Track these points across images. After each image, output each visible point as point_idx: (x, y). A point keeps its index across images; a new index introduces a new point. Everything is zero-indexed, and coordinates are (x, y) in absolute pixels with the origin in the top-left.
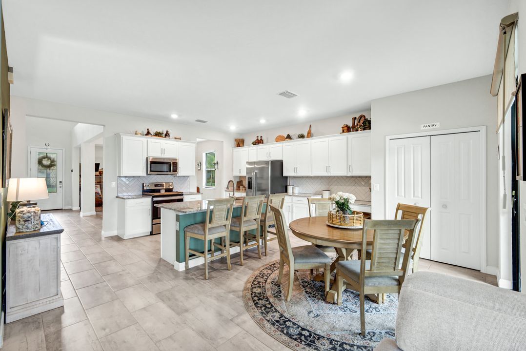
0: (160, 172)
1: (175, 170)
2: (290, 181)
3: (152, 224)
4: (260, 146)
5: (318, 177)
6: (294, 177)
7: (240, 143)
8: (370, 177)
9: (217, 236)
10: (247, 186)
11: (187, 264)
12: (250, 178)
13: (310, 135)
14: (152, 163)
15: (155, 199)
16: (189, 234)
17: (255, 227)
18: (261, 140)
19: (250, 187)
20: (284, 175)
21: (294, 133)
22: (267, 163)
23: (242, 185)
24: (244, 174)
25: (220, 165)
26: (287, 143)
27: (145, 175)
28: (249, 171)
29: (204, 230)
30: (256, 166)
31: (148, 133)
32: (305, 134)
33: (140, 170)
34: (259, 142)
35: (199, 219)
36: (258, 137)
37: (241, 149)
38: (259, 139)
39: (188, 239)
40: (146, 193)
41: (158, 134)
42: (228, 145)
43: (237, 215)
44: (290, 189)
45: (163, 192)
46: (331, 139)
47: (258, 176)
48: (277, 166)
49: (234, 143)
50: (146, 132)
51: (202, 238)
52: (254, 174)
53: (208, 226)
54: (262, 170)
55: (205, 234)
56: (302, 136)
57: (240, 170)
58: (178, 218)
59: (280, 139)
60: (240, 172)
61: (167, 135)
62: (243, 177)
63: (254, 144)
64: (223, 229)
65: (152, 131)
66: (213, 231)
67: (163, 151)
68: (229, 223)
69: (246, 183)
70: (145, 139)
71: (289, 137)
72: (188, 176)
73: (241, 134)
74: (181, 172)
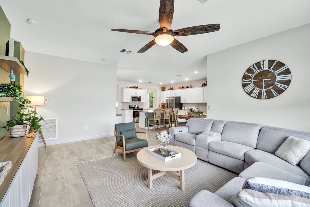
0: (135, 101)
1: (140, 100)
2: (183, 105)
3: (133, 119)
4: (171, 91)
5: (194, 103)
6: (185, 103)
7: (163, 89)
8: (206, 103)
9: (157, 119)
10: (166, 107)
11: (148, 128)
12: (167, 104)
13: (191, 87)
14: (132, 98)
15: (134, 110)
16: (149, 119)
17: (168, 118)
18: (172, 88)
19: (167, 107)
20: (181, 102)
21: (185, 86)
22: (174, 97)
23: (164, 106)
24: (165, 102)
25: (155, 98)
26: (183, 90)
27: (130, 102)
28: (167, 100)
29: (153, 118)
30: (170, 98)
31: (131, 87)
32: (189, 86)
33: (129, 100)
34: (171, 89)
35: (151, 115)
36: (171, 87)
37: (163, 92)
38: (171, 88)
39: (149, 120)
40: (130, 108)
41: (134, 87)
42: (159, 90)
43: (163, 115)
44: (183, 108)
45: (136, 108)
46: (197, 88)
47: (171, 103)
48: (178, 99)
49: (161, 89)
50: (130, 87)
51: (153, 120)
52: (169, 102)
53: (155, 116)
54: (172, 100)
55: (154, 119)
56: (188, 87)
57: (164, 100)
58: (146, 114)
59: (180, 88)
60: (164, 101)
61: (137, 87)
62: (165, 103)
63: (169, 90)
64: (158, 118)
65: (132, 87)
66: (156, 118)
67: (136, 93)
68: (160, 116)
69: (166, 106)
70: (130, 89)
71: (183, 87)
72: (144, 103)
73: (164, 85)
74: (142, 101)
